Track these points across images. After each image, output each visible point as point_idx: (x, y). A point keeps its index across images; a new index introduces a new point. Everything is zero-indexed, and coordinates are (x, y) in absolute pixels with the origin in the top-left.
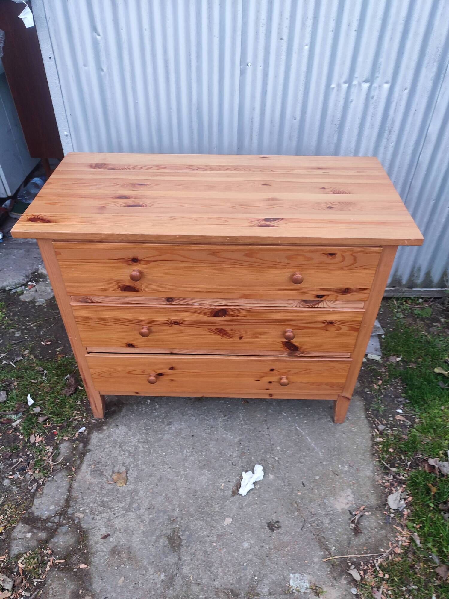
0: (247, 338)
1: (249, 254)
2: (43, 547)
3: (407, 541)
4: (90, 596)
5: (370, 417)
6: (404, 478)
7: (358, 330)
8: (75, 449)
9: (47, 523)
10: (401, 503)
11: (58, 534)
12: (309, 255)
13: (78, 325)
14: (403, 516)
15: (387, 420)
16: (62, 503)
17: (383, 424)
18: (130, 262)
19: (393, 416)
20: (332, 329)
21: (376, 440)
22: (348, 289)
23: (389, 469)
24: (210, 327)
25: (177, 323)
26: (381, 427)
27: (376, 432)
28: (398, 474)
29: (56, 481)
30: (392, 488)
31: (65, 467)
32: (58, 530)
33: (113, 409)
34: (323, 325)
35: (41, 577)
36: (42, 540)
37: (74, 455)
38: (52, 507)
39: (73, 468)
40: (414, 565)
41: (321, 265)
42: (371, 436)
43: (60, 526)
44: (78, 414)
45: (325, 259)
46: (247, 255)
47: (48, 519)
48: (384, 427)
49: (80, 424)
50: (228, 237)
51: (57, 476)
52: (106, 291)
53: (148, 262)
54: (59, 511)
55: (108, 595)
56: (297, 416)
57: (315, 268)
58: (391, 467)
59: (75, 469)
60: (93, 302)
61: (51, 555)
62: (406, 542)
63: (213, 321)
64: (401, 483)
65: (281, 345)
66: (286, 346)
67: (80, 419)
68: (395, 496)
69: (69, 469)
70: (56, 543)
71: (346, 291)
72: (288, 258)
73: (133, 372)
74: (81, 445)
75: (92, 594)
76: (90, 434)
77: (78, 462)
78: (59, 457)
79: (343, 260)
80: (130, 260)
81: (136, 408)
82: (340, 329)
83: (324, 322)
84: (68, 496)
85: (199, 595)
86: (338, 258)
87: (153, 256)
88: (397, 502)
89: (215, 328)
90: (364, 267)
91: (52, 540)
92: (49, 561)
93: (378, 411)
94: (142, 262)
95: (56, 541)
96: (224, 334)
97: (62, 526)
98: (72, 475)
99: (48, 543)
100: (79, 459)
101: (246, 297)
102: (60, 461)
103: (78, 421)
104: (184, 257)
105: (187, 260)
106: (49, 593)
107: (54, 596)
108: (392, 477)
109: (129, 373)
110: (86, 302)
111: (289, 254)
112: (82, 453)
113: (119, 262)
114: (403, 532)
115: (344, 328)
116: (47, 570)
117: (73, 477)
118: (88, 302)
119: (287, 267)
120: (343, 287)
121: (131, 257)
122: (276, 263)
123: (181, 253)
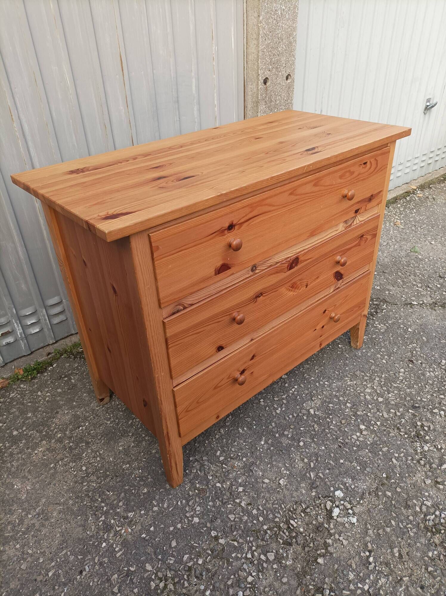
0: (311, 283)
1: (316, 183)
7: (375, 236)
12: (352, 169)
18: (226, 232)
20: (363, 242)
22: (372, 195)
24: (286, 285)
25: (260, 294)
34: (357, 242)
41: (359, 177)
45: (361, 169)
46: (315, 185)
50: (305, 166)
52: (201, 282)
53: (242, 224)
57: (356, 181)
60: (185, 308)
63: (289, 276)
65: (332, 279)
66: (335, 278)
71: (371, 198)
72: (341, 177)
73: (219, 385)
79: (371, 167)
80: (226, 229)
82: (367, 239)
83: (358, 237)
86: (368, 165)
87: (246, 215)
89: (289, 284)
90: (381, 169)
94: (236, 227)
96: (296, 288)
101: (313, 234)
104: (270, 205)
105: (273, 208)
109: (215, 388)
110: (178, 311)
111: (339, 174)
113: (216, 236)
115: (369, 238)
118: (181, 310)
119: (339, 187)
120: (369, 195)
121: (227, 225)
122: (333, 186)
123: (268, 201)
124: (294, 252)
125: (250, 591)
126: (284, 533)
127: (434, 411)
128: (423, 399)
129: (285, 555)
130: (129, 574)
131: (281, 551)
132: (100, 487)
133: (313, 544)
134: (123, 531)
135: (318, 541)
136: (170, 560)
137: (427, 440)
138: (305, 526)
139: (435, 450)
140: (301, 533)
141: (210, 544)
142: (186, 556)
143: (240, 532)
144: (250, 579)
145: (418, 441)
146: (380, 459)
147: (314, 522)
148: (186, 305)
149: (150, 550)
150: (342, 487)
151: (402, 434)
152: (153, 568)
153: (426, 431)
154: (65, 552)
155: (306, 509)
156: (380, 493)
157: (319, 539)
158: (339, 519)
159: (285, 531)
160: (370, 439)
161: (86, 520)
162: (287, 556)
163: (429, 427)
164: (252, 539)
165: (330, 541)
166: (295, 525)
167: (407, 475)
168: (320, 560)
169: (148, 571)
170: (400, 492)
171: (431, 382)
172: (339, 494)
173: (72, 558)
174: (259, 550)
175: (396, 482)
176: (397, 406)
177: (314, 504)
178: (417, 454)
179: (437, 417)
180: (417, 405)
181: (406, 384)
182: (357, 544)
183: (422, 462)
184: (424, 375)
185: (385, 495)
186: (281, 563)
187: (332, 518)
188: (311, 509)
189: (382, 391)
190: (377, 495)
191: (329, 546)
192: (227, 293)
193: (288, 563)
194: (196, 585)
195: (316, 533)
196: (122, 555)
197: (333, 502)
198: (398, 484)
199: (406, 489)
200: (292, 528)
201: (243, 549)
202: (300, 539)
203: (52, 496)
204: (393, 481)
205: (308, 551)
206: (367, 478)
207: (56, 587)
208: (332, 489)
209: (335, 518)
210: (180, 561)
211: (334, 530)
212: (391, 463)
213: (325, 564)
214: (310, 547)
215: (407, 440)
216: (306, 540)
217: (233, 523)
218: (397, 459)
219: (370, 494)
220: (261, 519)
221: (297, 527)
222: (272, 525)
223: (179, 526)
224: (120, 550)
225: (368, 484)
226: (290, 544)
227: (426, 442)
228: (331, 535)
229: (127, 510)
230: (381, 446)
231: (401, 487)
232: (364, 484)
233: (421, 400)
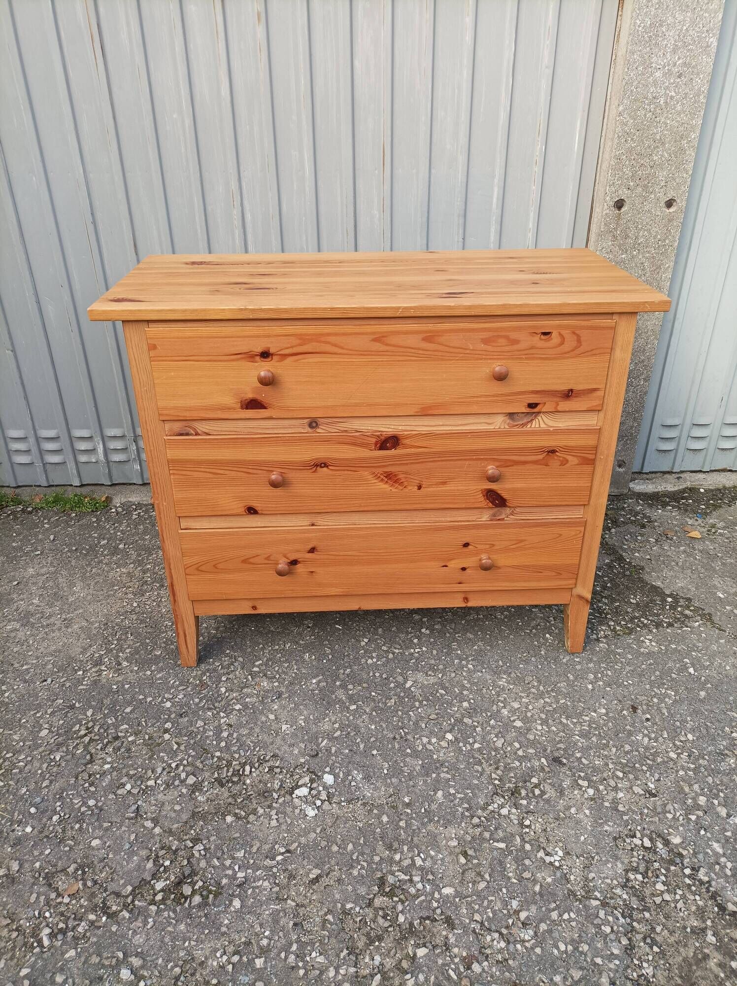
0: (429, 486)
1: (429, 338)
7: (592, 462)
12: (514, 335)
13: (172, 477)
18: (258, 358)
20: (555, 463)
22: (572, 390)
24: (374, 470)
25: (322, 464)
34: (541, 457)
41: (532, 351)
45: (537, 340)
46: (427, 339)
50: (399, 308)
52: (219, 409)
53: (285, 356)
57: (524, 357)
60: (197, 434)
63: (378, 457)
65: (480, 498)
66: (488, 499)
71: (568, 394)
72: (486, 341)
73: (251, 560)
79: (562, 343)
80: (257, 355)
82: (567, 461)
83: (541, 450)
86: (555, 338)
87: (292, 347)
89: (381, 470)
90: (594, 352)
94: (276, 358)
96: (395, 482)
101: (425, 412)
104: (335, 345)
105: (341, 351)
109: (245, 561)
110: (187, 434)
111: (485, 335)
113: (242, 358)
115: (573, 460)
118: (191, 435)
119: (484, 357)
120: (565, 387)
121: (259, 349)
122: (468, 352)
123: (332, 339)
124: (392, 427)
125: (139, 792)
126: (228, 771)
127: (580, 782)
128: (583, 760)
129: (205, 789)
130: (72, 707)
131: (206, 783)
132: (129, 627)
133: (243, 801)
134: (105, 673)
135: (252, 803)
136: (111, 720)
137: (521, 804)
138: (257, 781)
139: (516, 822)
140: (244, 784)
141: (155, 732)
142: (126, 726)
143: (192, 742)
144: (151, 783)
145: (506, 797)
146: (425, 782)
147: (269, 785)
148: (199, 432)
149: (107, 701)
150: (341, 775)
151: (494, 776)
152: (91, 716)
153: (534, 794)
154: (51, 658)
155: (277, 767)
156: (375, 811)
157: (254, 802)
158: (296, 800)
159: (231, 770)
160: (442, 755)
161: (91, 646)
162: (207, 791)
163: (543, 793)
164: (193, 754)
165: (261, 811)
166: (247, 772)
167: (436, 819)
168: (229, 819)
169: (86, 715)
170: (401, 827)
171: (627, 748)
172: (329, 779)
173: (50, 666)
174: (188, 769)
175: (411, 814)
176: (533, 744)
177: (292, 769)
178: (484, 809)
179: (576, 792)
180: (565, 761)
181: (584, 729)
182: (286, 835)
183: (476, 820)
184: (630, 733)
185: (379, 817)
186: (193, 792)
187: (291, 794)
188: (281, 772)
189: (536, 717)
190: (371, 811)
191: (255, 815)
192: (263, 440)
193: (199, 798)
194: (107, 753)
195: (259, 795)
196: (84, 689)
197: (312, 781)
198: (412, 818)
199: (414, 830)
200: (241, 773)
201: (177, 756)
202: (236, 789)
203: (90, 612)
204: (409, 811)
205: (230, 804)
206: (383, 789)
207: (18, 680)
208: (328, 769)
209: (294, 796)
210: (116, 726)
211: (278, 805)
212: (432, 793)
213: (229, 826)
214: (236, 801)
215: (490, 787)
216: (241, 792)
217: (195, 730)
218: (447, 795)
219: (364, 804)
220: (223, 744)
221: (248, 776)
222: (227, 756)
223: (149, 699)
224: (87, 685)
225: (376, 794)
226: (222, 785)
227: (516, 806)
228: (270, 807)
229: (126, 659)
230: (445, 770)
231: (408, 825)
232: (371, 791)
233: (579, 759)
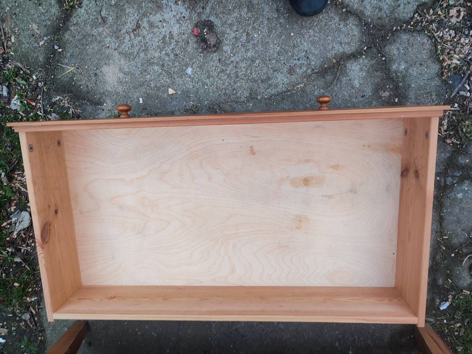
2: (459, 146)
3: (16, 176)
4: (384, 97)
5: (41, 331)
6: (8, 249)
8: (449, 276)
9: (461, 175)
10: (16, 219)
11: (443, 162)
14: (16, 205)
15: (19, 327)
16: (447, 202)
17: (25, 321)
19: (10, 332)
21: (36, 298)
23: (24, 260)
26: (27, 316)
27: (34, 309)
28: (13, 255)
29: (463, 230)
30: (24, 236)
31: (456, 251)
32: (443, 168)
33: (404, 340)
35: (451, 112)
36: (462, 154)
37: (447, 268)
38: (460, 196)
39: (444, 248)
40: (12, 150)
42: (41, 304)
43: (443, 172)
44: (457, 331)
47: (461, 180)
48: (23, 317)
49: (450, 315)
51: (463, 237)
54: (448, 191)
55: (361, 99)
56: (137, 332)
58: (21, 263)
59: (441, 248)
61: (446, 138)
62: (18, 174)
64: (12, 243)
67: (452, 322)
68: (21, 226)
69: (450, 248)
70: (442, 152)
74: (440, 282)
75: (381, 99)
76: (430, 300)
77: (438, 257)
78: (469, 264)
81: (369, 342)
84: (441, 211)
85: (253, 106)
88: (20, 220)
91: (448, 155)
92: (445, 131)
93: (29, 340)
95: (443, 155)
97: (441, 173)
98: (443, 240)
99: (453, 151)
100: (439, 261)
102: (466, 259)
103: (454, 319)
106: (436, 95)
107: (429, 93)
108: (22, 251)
112: (436, 270)
114: (19, 186)
116: (446, 121)
117: (441, 236)
